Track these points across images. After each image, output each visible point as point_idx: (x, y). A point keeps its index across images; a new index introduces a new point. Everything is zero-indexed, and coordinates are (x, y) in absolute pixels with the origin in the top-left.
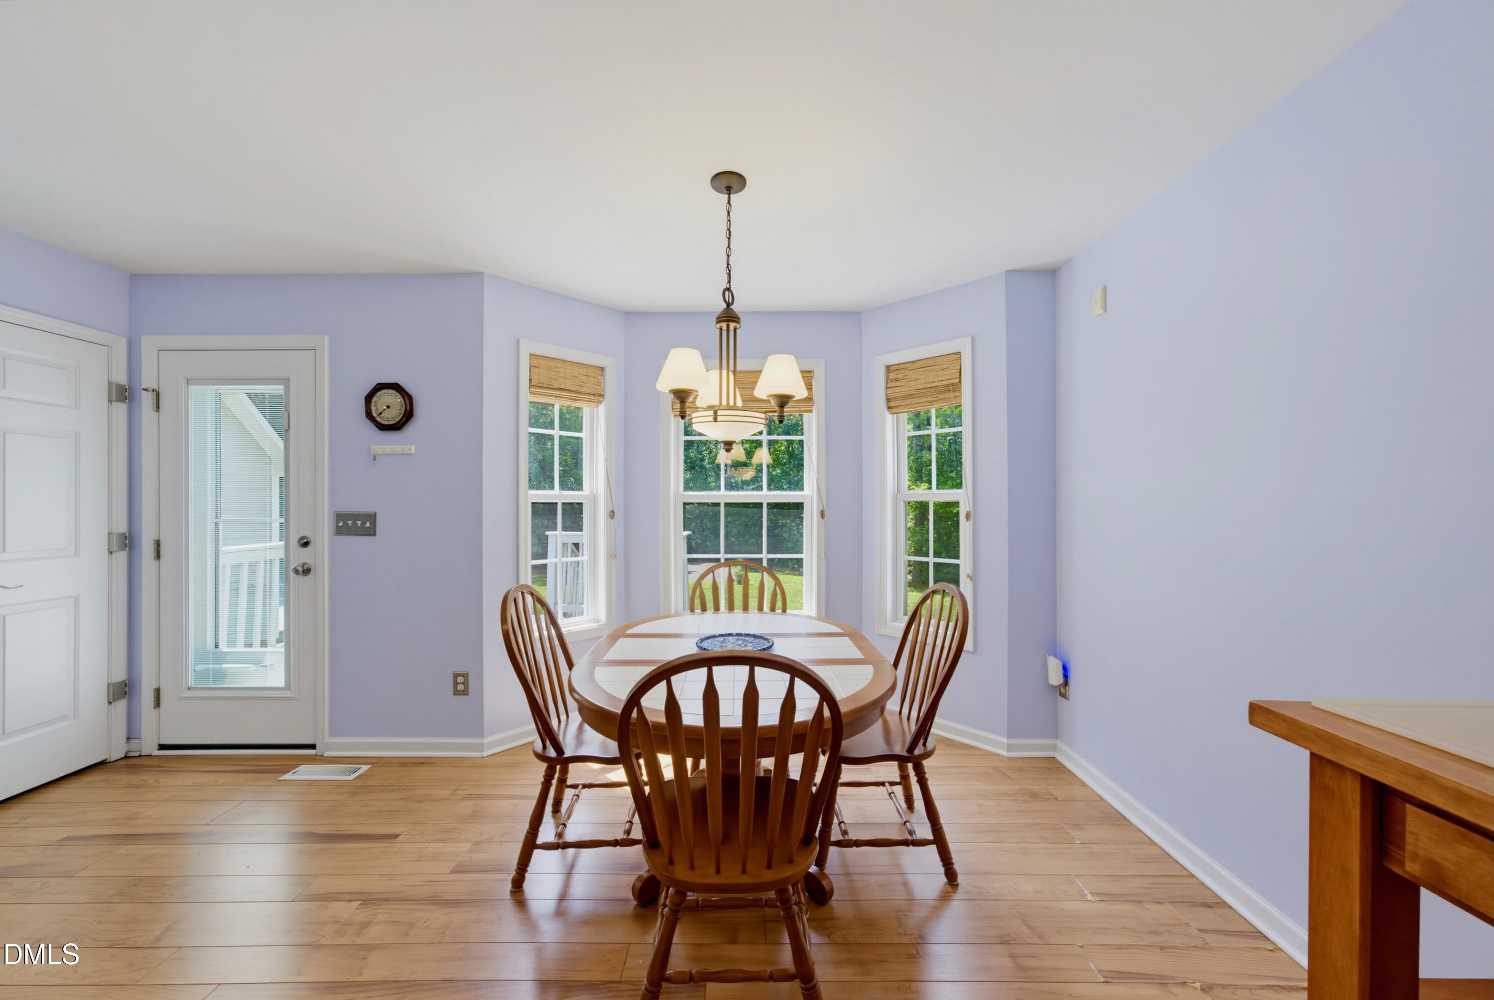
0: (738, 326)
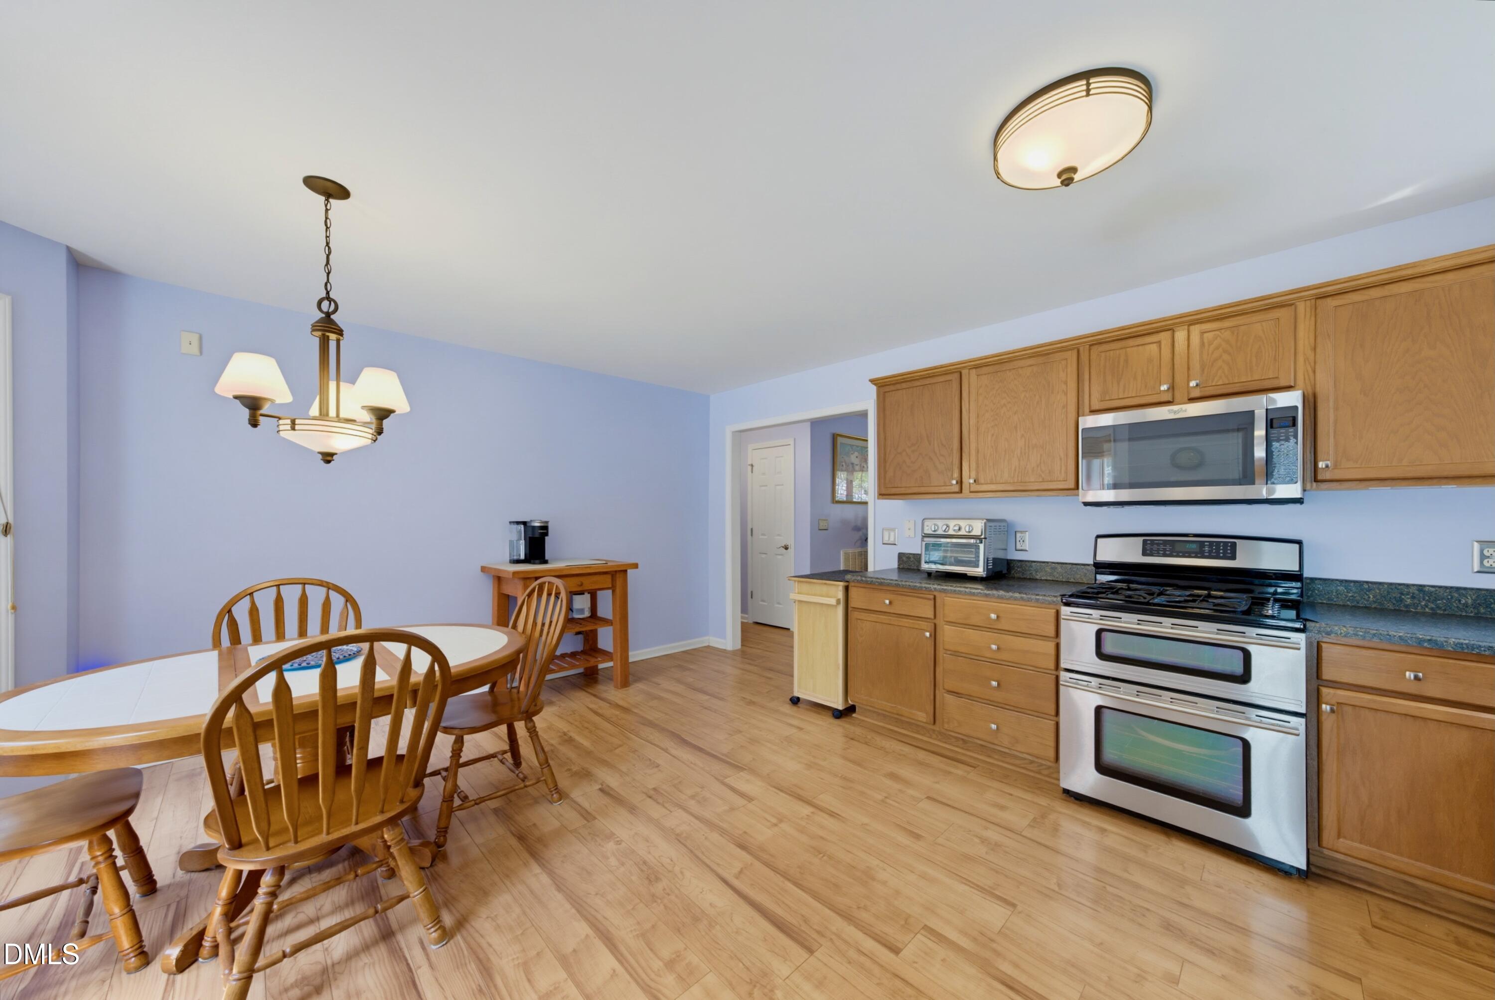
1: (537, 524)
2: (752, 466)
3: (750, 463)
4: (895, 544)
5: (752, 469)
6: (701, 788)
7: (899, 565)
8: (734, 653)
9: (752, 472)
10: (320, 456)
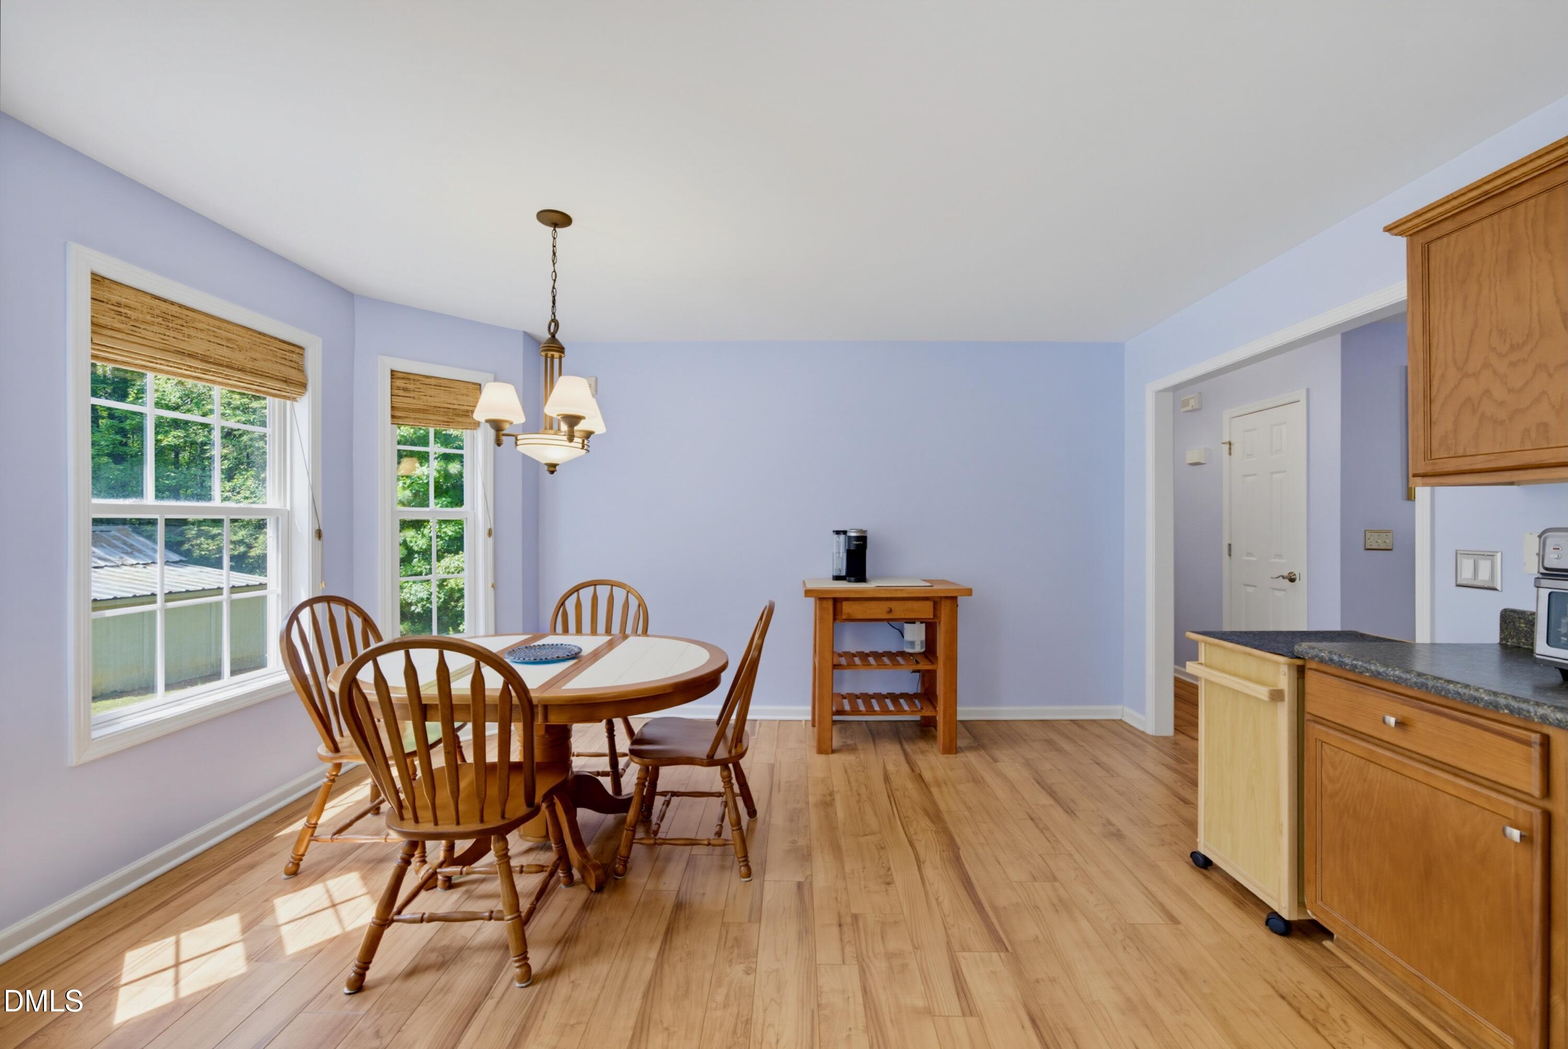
0: (563, 355)
1: (853, 534)
2: (1230, 444)
3: (1226, 439)
4: (1495, 589)
5: (1230, 449)
6: (915, 947)
7: (1501, 639)
8: (1158, 741)
9: (1230, 454)
10: (546, 467)
